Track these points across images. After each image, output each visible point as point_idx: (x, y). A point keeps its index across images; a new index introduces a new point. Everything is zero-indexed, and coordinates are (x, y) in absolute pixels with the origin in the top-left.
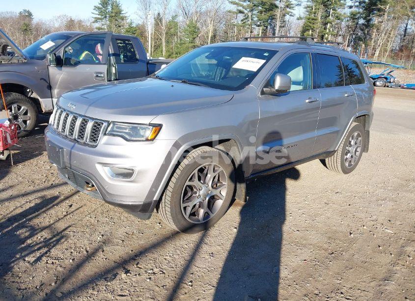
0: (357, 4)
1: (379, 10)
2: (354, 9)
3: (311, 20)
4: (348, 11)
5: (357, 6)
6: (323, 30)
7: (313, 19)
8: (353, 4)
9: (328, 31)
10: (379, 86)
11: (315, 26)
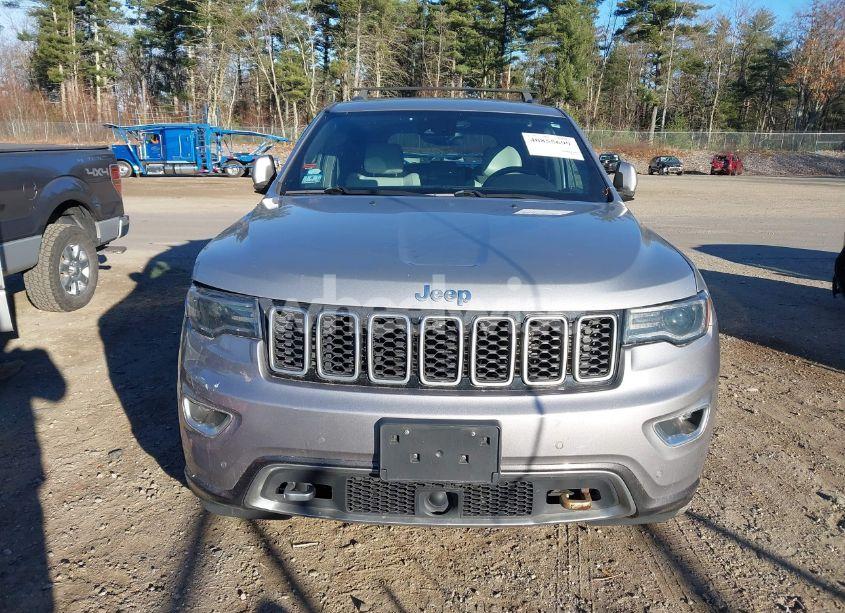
0: (143, 16)
1: (191, 32)
2: (139, 27)
3: (55, 43)
4: (129, 31)
5: (144, 21)
6: (86, 64)
7: (59, 41)
8: (135, 16)
9: (98, 67)
10: (234, 176)
11: (69, 57)
